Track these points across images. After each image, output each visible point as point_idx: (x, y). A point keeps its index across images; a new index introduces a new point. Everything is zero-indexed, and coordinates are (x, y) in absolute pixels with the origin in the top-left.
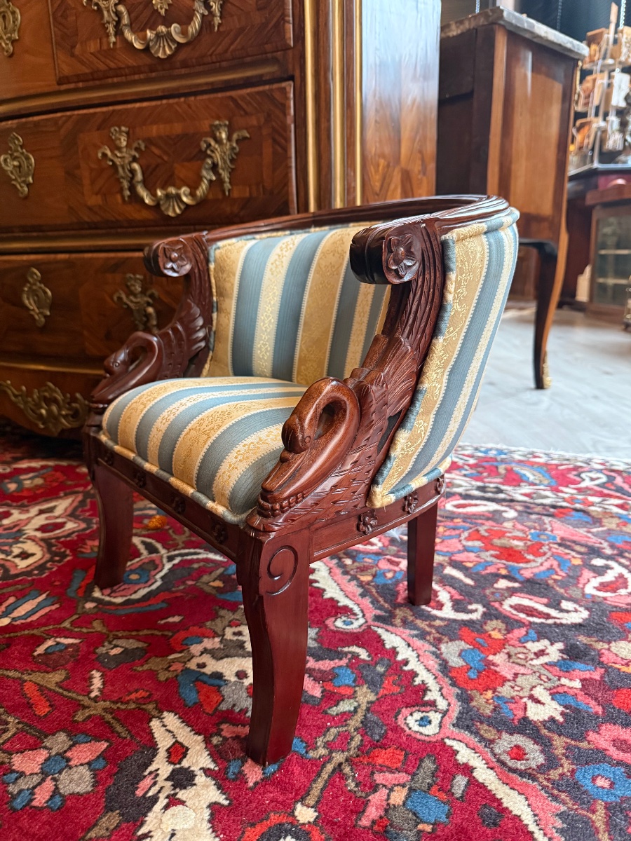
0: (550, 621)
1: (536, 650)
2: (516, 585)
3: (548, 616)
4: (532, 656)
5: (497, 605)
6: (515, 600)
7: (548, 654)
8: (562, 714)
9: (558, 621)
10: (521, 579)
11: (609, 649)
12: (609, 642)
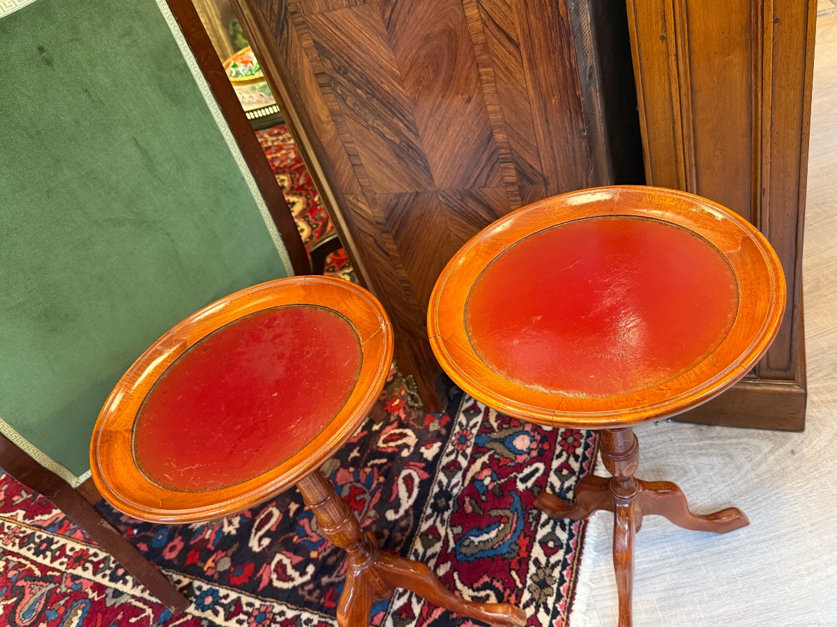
0: (254, 531)
1: (233, 520)
2: (291, 514)
3: (258, 529)
4: (230, 519)
5: (274, 503)
6: (276, 513)
7: (229, 526)
8: (193, 528)
9: (253, 535)
10: (297, 518)
11: (226, 555)
12: (231, 557)
